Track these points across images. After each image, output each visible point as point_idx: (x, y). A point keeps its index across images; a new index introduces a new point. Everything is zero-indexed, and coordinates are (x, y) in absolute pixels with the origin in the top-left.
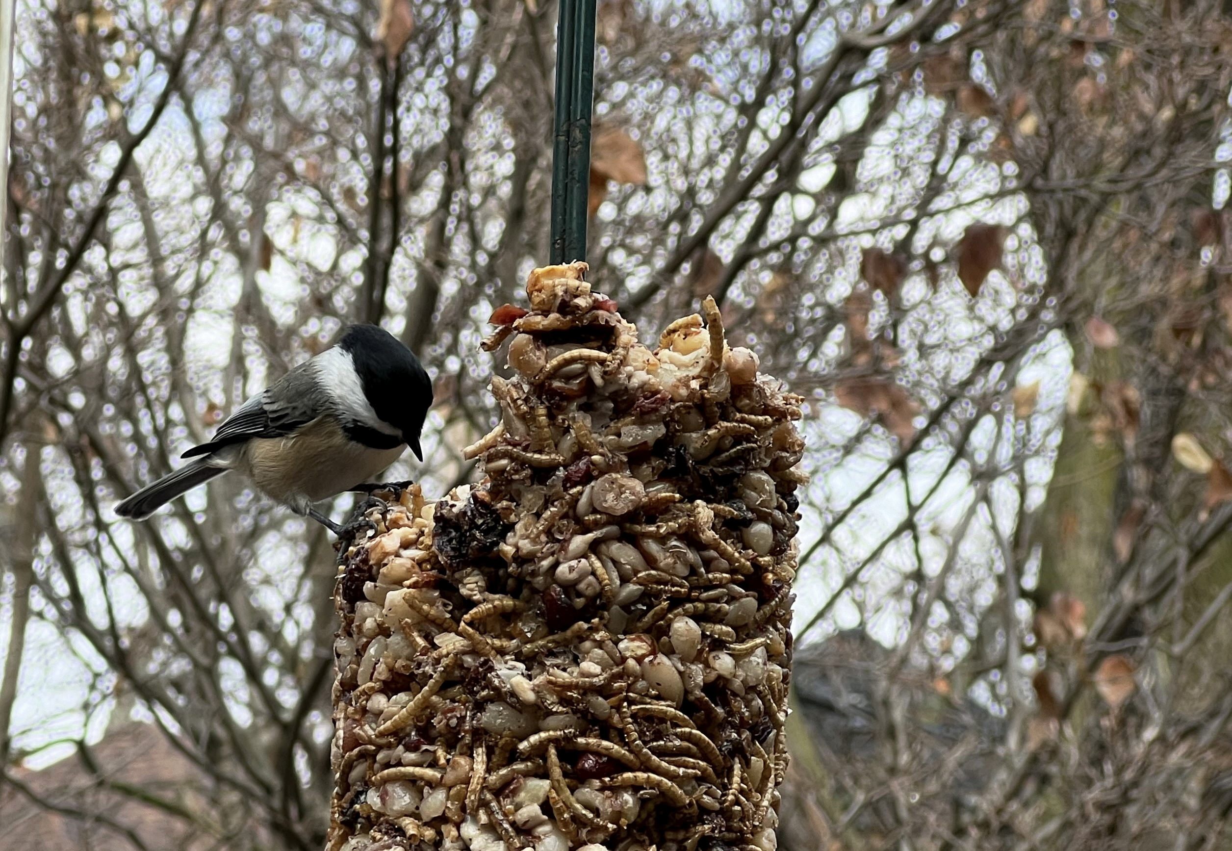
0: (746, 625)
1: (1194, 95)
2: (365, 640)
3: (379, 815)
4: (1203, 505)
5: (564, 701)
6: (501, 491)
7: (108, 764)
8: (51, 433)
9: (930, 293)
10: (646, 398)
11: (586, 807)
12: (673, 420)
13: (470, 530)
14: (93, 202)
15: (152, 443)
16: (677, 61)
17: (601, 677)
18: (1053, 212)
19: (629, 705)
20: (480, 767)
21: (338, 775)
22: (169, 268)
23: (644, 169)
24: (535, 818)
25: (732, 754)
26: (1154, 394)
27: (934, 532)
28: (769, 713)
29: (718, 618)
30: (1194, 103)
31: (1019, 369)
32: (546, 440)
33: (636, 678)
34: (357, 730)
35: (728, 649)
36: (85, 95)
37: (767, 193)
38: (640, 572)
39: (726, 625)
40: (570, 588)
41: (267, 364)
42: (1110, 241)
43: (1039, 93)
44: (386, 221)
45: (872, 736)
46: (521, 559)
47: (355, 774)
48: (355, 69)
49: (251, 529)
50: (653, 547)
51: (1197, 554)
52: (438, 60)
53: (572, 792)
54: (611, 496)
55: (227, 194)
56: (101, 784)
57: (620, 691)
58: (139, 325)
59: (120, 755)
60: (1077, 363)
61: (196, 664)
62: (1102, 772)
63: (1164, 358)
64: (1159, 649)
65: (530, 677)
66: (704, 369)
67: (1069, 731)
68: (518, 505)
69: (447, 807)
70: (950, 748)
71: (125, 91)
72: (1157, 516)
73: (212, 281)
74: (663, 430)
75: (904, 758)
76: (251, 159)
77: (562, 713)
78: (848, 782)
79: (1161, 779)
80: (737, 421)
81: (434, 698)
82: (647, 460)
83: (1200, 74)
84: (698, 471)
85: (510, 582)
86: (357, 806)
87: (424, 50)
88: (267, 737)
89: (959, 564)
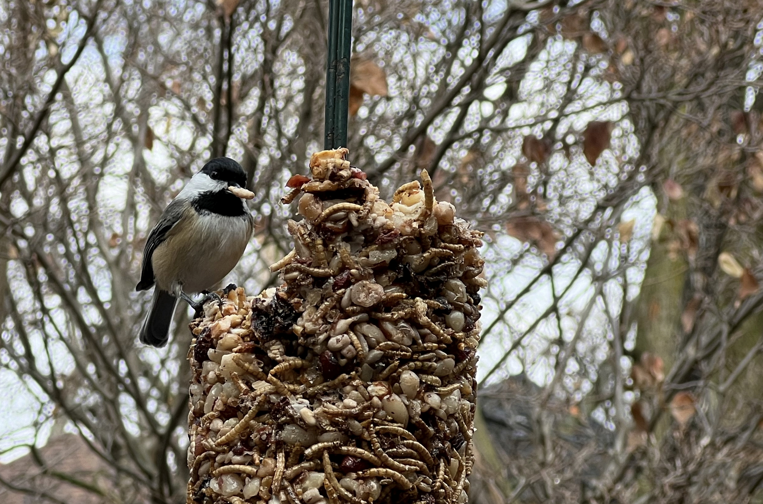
0: (448, 376)
1: (732, 39)
2: (209, 385)
3: (218, 495)
4: (737, 297)
5: (334, 424)
6: (294, 292)
7: (49, 460)
8: (13, 252)
9: (566, 164)
10: (385, 233)
11: (347, 490)
12: (402, 247)
13: (274, 316)
14: (40, 107)
15: (77, 258)
16: (407, 18)
17: (357, 409)
18: (644, 113)
19: (375, 426)
20: (281, 465)
21: (192, 470)
22: (87, 147)
23: (386, 85)
24: (316, 496)
25: (439, 456)
26: (707, 227)
27: (569, 314)
28: (462, 430)
29: (430, 371)
30: (732, 45)
31: (623, 211)
32: (322, 259)
33: (379, 409)
34: (204, 442)
35: (437, 391)
36: (35, 40)
37: (464, 100)
38: (381, 342)
39: (435, 376)
40: (337, 352)
41: (149, 209)
42: (678, 131)
43: (635, 38)
44: (224, 118)
45: (530, 443)
46: (307, 335)
47: (202, 469)
48: (205, 23)
49: (139, 312)
50: (389, 327)
51: (734, 328)
52: (257, 19)
53: (339, 481)
54: (363, 295)
55: (124, 102)
56: (45, 473)
57: (369, 417)
58: (68, 185)
59: (57, 454)
60: (659, 208)
61: (104, 398)
62: (675, 466)
63: (712, 205)
64: (710, 388)
65: (312, 409)
66: (421, 215)
67: (654, 440)
68: (304, 301)
69: (260, 490)
70: (579, 450)
71: (61, 37)
72: (709, 304)
73: (116, 156)
74: (395, 254)
75: (550, 457)
76: (139, 79)
77: (332, 431)
78: (515, 472)
79: (711, 470)
80: (442, 248)
81: (252, 422)
82: (386, 273)
83: (735, 26)
84: (417, 279)
85: (300, 349)
86: (204, 490)
87: (248, 12)
88: (150, 444)
89: (585, 334)
